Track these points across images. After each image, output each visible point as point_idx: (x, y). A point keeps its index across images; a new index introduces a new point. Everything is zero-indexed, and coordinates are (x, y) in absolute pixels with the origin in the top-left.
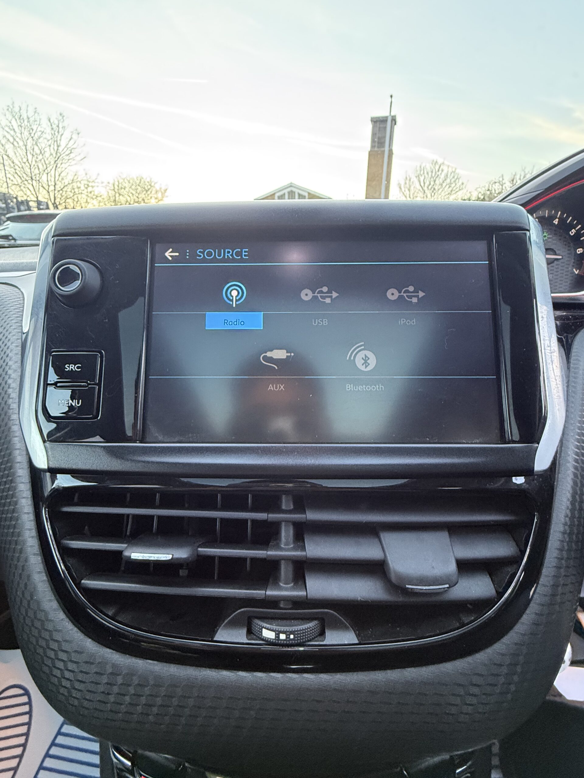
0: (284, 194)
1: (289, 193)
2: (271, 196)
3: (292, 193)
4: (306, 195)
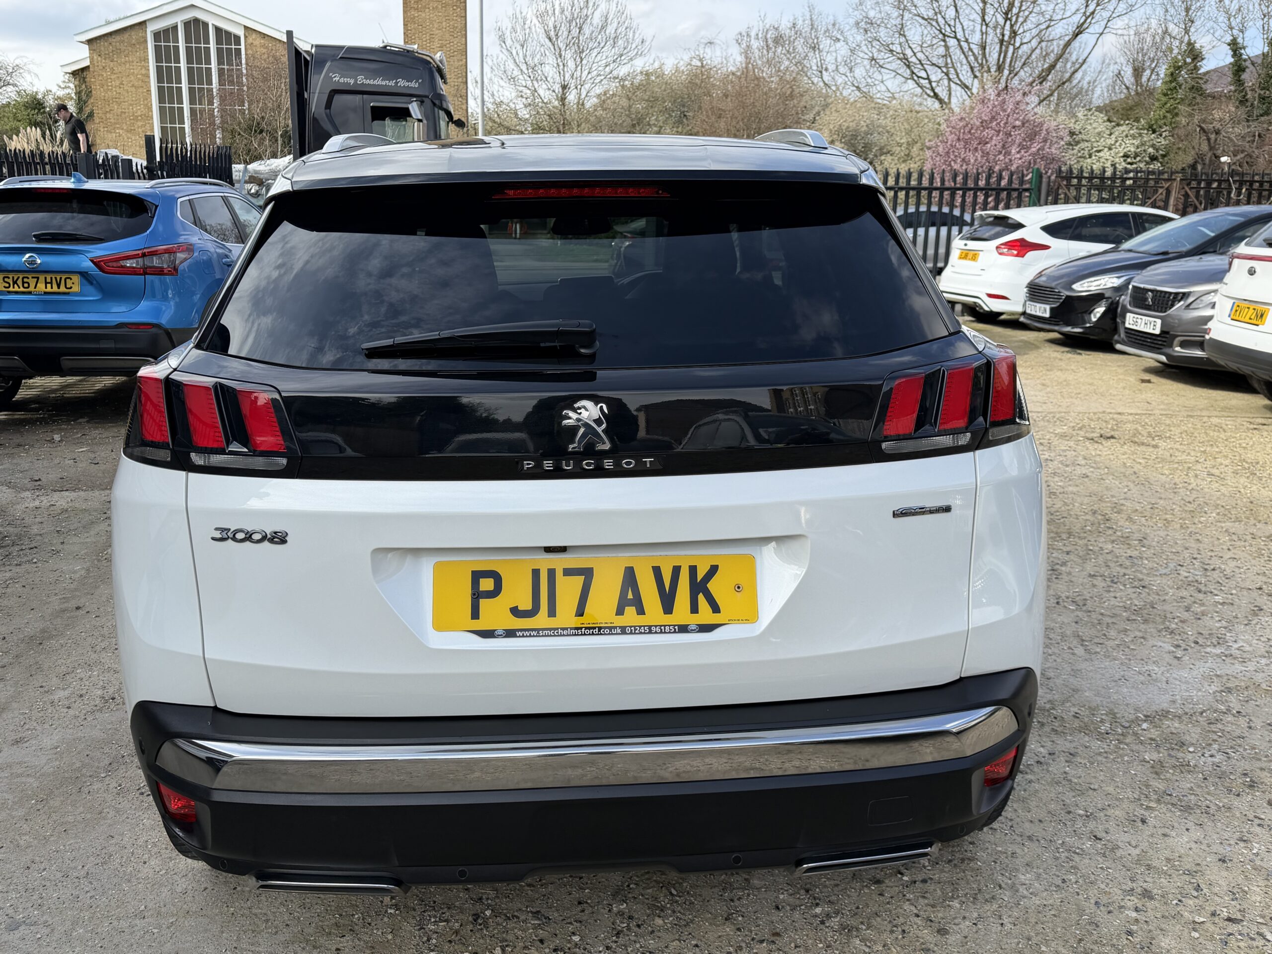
0: (175, 28)
1: (187, 24)
2: (131, 27)
3: (196, 28)
4: (240, 32)
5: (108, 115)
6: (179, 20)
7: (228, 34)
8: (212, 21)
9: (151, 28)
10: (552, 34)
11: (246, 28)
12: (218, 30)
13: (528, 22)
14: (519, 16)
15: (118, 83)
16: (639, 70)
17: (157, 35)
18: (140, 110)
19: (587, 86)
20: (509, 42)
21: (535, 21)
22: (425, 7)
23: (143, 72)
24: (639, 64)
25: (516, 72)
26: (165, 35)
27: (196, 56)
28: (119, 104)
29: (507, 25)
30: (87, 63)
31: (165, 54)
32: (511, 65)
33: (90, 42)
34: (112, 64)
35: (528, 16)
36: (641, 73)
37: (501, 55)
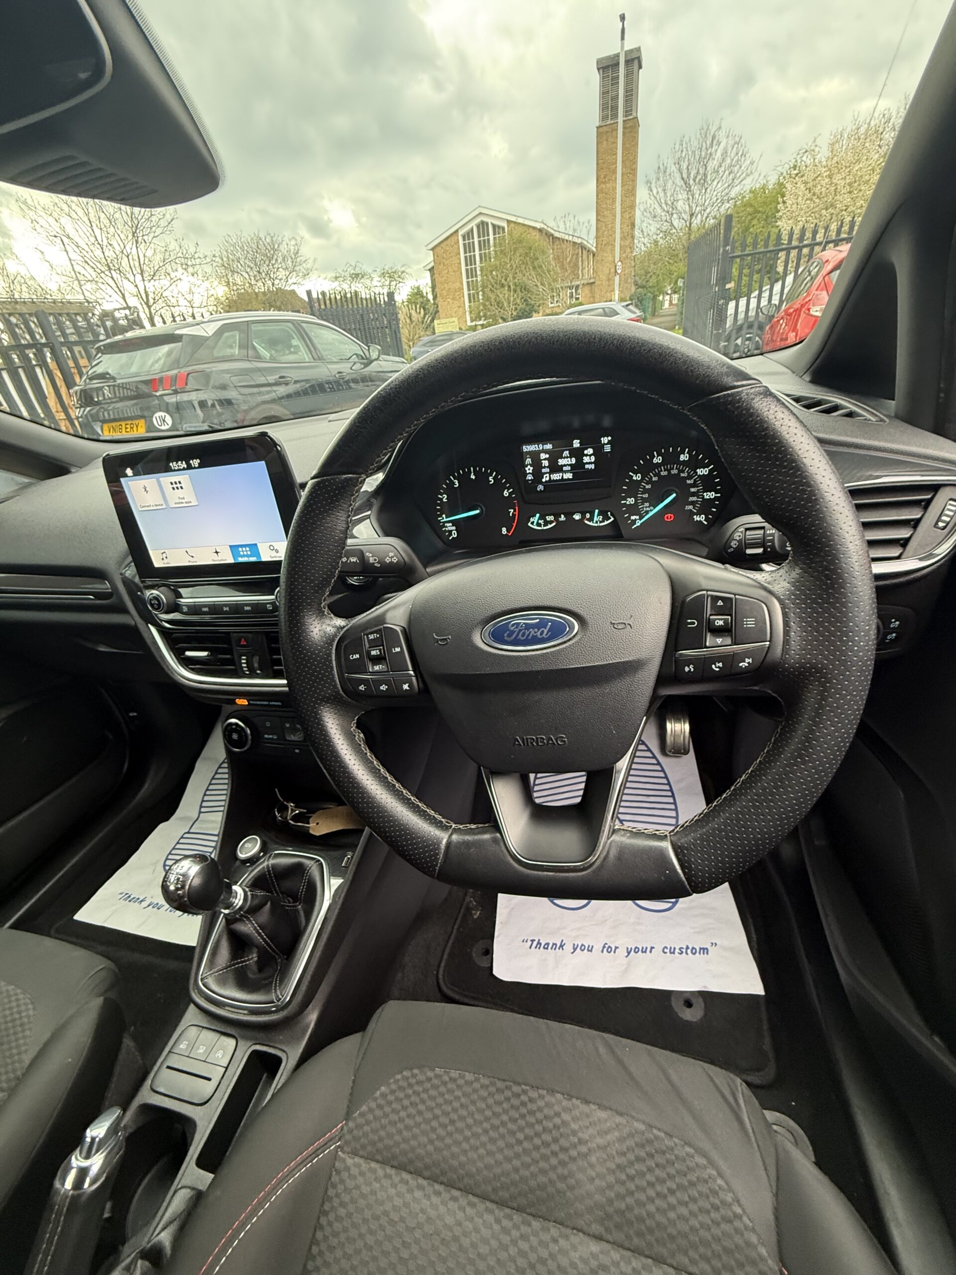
0: (472, 230)
1: (478, 226)
2: (451, 235)
3: (483, 226)
4: (505, 224)
5: (444, 292)
6: (473, 224)
7: (499, 227)
8: (489, 220)
9: (461, 233)
10: (685, 176)
11: (509, 222)
12: (494, 226)
13: (668, 170)
14: (662, 167)
15: (446, 271)
16: (748, 188)
17: (464, 237)
18: (458, 285)
19: (708, 211)
20: (655, 192)
21: (673, 168)
22: (609, 180)
23: (458, 261)
24: (749, 184)
25: (659, 210)
26: (469, 235)
27: (484, 244)
28: (447, 283)
29: (653, 177)
30: (432, 264)
31: (469, 248)
32: (657, 206)
33: (433, 249)
34: (444, 260)
35: (668, 165)
36: (751, 192)
37: (649, 201)
